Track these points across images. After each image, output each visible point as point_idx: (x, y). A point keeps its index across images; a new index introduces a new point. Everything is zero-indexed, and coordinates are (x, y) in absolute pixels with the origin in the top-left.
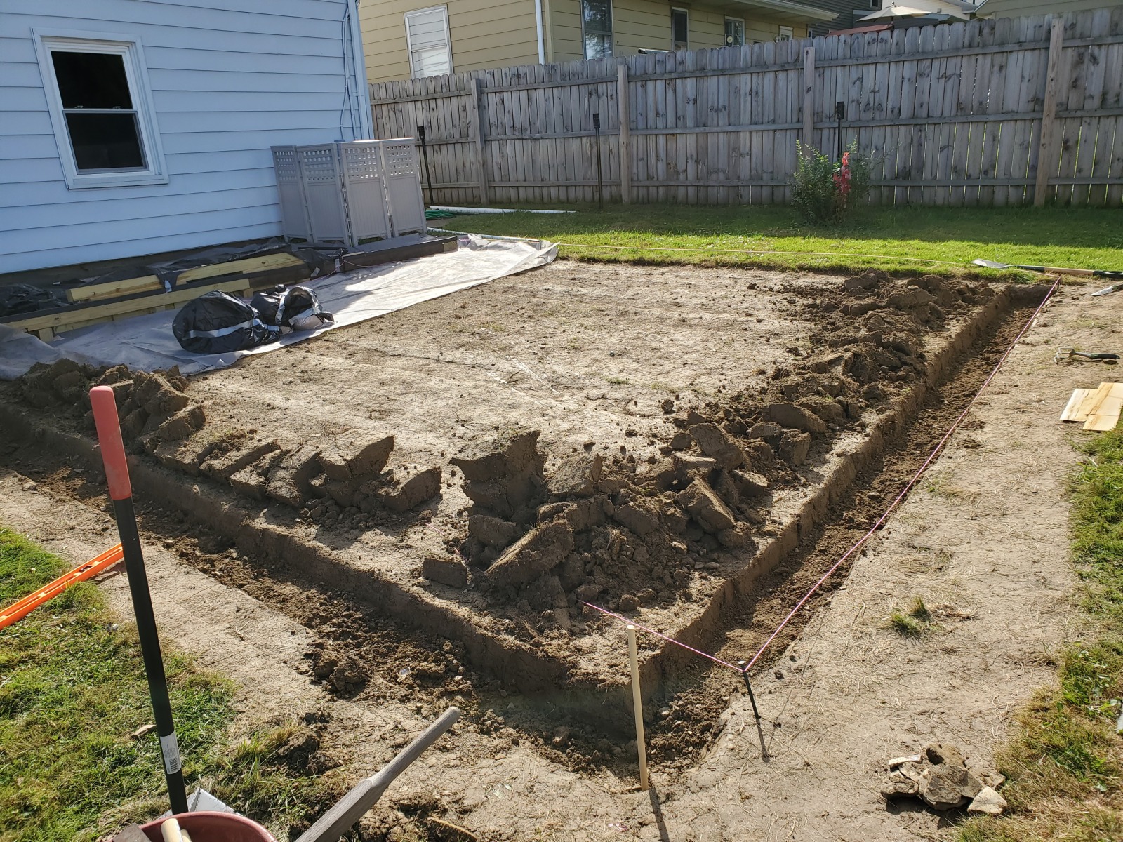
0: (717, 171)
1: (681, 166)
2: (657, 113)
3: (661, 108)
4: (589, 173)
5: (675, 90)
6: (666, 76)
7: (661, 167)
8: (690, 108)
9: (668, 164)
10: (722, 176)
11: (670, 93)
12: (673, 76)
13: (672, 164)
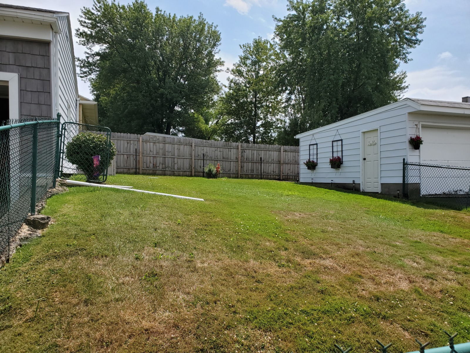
0: (168, 167)
1: (158, 165)
2: (150, 151)
3: (152, 150)
4: (126, 165)
5: (156, 146)
6: (154, 142)
7: (151, 165)
8: (161, 151)
9: (153, 164)
10: (170, 168)
11: (155, 146)
12: (156, 142)
13: (155, 164)
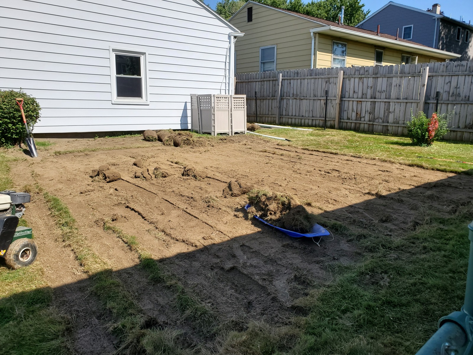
0: (378, 118)
1: (363, 114)
2: (354, 92)
3: (356, 90)
4: (322, 114)
6: (360, 76)
7: (354, 114)
8: (369, 91)
10: (380, 121)
11: (361, 84)
12: (363, 76)
13: (359, 113)
